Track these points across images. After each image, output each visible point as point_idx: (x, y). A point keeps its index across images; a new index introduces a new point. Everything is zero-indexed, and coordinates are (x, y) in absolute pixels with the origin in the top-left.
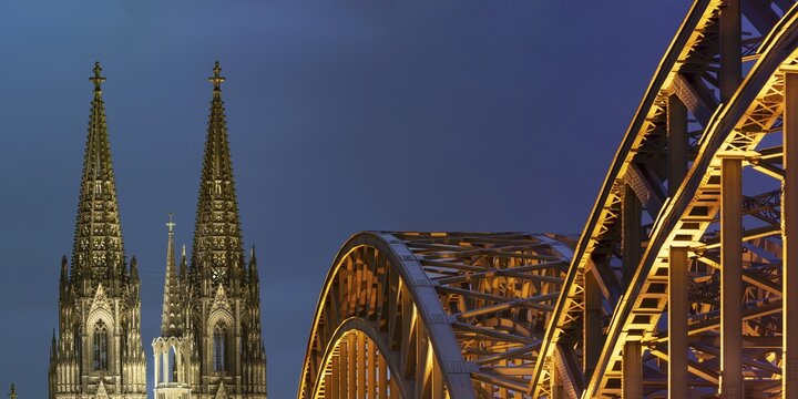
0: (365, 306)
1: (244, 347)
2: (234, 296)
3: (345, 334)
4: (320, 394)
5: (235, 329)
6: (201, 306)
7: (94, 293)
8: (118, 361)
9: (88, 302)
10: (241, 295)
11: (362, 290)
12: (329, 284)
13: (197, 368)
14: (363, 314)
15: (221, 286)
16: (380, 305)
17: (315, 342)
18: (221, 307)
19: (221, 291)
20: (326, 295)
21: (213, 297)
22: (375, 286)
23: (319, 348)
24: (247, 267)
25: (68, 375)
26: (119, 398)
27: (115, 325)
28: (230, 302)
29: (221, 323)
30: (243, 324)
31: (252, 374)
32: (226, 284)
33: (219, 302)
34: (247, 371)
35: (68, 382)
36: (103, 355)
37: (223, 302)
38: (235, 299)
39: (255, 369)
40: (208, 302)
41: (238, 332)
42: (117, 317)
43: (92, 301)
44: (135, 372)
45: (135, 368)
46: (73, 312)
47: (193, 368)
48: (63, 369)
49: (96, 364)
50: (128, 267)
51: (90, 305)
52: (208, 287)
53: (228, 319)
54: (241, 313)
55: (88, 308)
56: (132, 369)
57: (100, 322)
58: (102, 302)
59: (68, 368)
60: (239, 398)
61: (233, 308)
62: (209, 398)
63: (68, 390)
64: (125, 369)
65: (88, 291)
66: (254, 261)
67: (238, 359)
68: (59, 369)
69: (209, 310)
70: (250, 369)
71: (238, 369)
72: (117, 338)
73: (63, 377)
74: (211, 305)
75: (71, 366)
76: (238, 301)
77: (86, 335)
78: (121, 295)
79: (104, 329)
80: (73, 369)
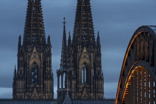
0: (144, 56)
1: (95, 73)
2: (91, 52)
3: (136, 67)
4: (126, 93)
5: (91, 66)
7: (32, 51)
8: (42, 79)
10: (93, 52)
11: (143, 50)
12: (130, 48)
13: (75, 82)
14: (143, 59)
15: (85, 48)
16: (151, 56)
17: (124, 71)
18: (85, 57)
19: (85, 50)
20: (128, 52)
21: (82, 52)
22: (148, 48)
23: (126, 73)
24: (96, 40)
25: (21, 85)
26: (42, 94)
27: (41, 64)
28: (88, 55)
29: (85, 63)
30: (94, 64)
31: (98, 85)
32: (87, 47)
33: (84, 55)
34: (96, 83)
35: (21, 88)
36: (36, 76)
37: (86, 55)
38: (91, 54)
39: (99, 82)
40: (80, 55)
41: (92, 67)
42: (42, 61)
43: (31, 54)
44: (49, 83)
45: (49, 82)
46: (23, 59)
47: (73, 82)
48: (19, 82)
49: (33, 80)
50: (47, 40)
51: (31, 56)
52: (80, 48)
53: (88, 61)
54: (93, 59)
55: (30, 57)
56: (48, 83)
57: (35, 63)
58: (36, 55)
59: (21, 82)
60: (92, 94)
61: (90, 57)
62: (80, 95)
63: (21, 91)
64: (45, 82)
65: (30, 50)
66: (98, 38)
67: (92, 78)
68: (17, 82)
69: (80, 58)
70: (97, 82)
71: (92, 82)
72: (42, 70)
73: (19, 86)
74: (81, 56)
75: (22, 81)
76: (92, 54)
77: (29, 68)
78: (43, 51)
79: (36, 66)
80: (23, 82)
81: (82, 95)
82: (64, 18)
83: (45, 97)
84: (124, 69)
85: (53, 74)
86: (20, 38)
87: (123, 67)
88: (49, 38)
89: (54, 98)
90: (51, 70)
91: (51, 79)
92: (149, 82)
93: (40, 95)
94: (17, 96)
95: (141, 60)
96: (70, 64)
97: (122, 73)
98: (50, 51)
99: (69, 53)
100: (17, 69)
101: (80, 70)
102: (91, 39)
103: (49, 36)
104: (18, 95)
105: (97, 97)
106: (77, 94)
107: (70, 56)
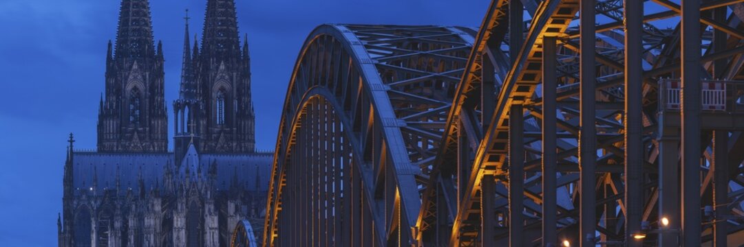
0: (324, 78)
1: (240, 107)
2: (232, 69)
3: (311, 97)
4: (292, 141)
5: (233, 94)
6: (208, 77)
7: (131, 67)
8: (147, 117)
9: (127, 74)
10: (237, 69)
11: (323, 66)
12: (299, 62)
13: (205, 122)
14: (323, 83)
15: (222, 63)
16: (336, 78)
17: (289, 103)
18: (222, 77)
19: (222, 67)
20: (297, 69)
21: (217, 70)
22: (332, 63)
23: (293, 107)
24: (241, 49)
25: (111, 127)
26: (148, 144)
27: (146, 91)
28: (228, 74)
29: (222, 89)
30: (238, 90)
31: (244, 127)
32: (226, 61)
33: (221, 74)
34: (241, 124)
35: (111, 132)
36: (137, 112)
37: (224, 75)
38: (232, 72)
39: (247, 123)
40: (213, 74)
41: (235, 96)
42: (147, 85)
43: (129, 74)
44: (160, 125)
45: (160, 122)
46: (115, 81)
47: (202, 122)
48: (108, 122)
49: (132, 119)
50: (156, 49)
51: (128, 77)
52: (213, 63)
53: (227, 86)
54: (237, 82)
55: (126, 78)
56: (158, 123)
57: (135, 88)
58: (137, 74)
59: (111, 122)
60: (234, 144)
61: (231, 79)
62: (213, 144)
63: (111, 137)
64: (153, 122)
65: (126, 66)
66: (246, 45)
67: (235, 115)
68: (105, 122)
69: (214, 80)
70: (243, 123)
71: (234, 123)
72: (147, 100)
73: (108, 128)
74: (215, 77)
75: (113, 121)
76: (235, 74)
77: (125, 97)
78: (151, 68)
79: (138, 93)
80: (115, 122)
81: (216, 145)
82: (187, 10)
83: (154, 148)
84: (289, 100)
85: (166, 109)
86: (110, 45)
87: (288, 96)
88: (160, 45)
89: (169, 151)
90: (164, 101)
91: (164, 116)
92: (334, 124)
93: (144, 145)
94: (104, 146)
95: (320, 83)
96: (197, 91)
97: (286, 106)
98: (161, 67)
99: (194, 71)
100: (104, 99)
101: (213, 101)
102: (234, 47)
103: (160, 41)
104: (107, 144)
105: (243, 149)
106: (210, 144)
107: (196, 77)
